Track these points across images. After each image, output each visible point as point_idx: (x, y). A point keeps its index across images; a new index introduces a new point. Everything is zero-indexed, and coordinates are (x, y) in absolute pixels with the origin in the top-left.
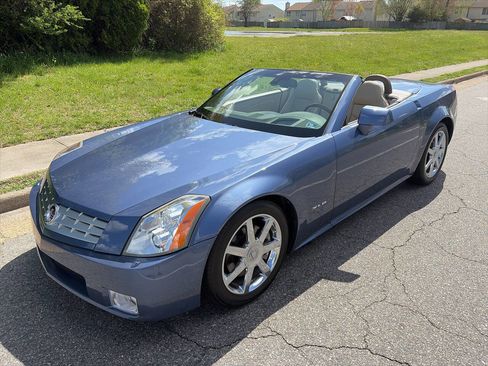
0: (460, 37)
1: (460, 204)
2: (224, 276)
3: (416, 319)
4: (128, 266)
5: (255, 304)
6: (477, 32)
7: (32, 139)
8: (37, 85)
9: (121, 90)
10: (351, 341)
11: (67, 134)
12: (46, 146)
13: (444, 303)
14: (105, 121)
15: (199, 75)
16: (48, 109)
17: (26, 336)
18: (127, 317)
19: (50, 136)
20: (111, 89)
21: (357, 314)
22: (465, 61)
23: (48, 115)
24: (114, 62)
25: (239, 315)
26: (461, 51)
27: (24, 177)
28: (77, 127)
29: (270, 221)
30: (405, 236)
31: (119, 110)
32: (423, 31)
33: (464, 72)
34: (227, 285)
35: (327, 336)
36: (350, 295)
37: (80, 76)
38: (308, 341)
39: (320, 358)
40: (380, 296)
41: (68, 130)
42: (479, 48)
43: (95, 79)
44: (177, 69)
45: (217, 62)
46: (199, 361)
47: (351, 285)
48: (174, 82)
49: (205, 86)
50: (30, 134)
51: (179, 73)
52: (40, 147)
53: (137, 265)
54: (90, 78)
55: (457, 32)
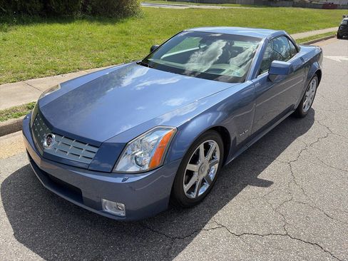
0: (305, 13)
1: (327, 131)
2: (184, 186)
3: (316, 212)
4: (119, 180)
5: (201, 205)
6: (316, 10)
7: (6, 82)
8: (4, 40)
9: (70, 44)
10: (275, 230)
11: (32, 78)
12: (18, 87)
13: (332, 201)
14: (61, 68)
15: (127, 35)
16: (16, 59)
17: (33, 234)
18: (116, 218)
19: (21, 79)
20: (61, 44)
21: (275, 210)
22: (310, 30)
23: (16, 63)
24: (60, 23)
25: (193, 214)
26: (306, 23)
27: (6, 111)
28: (40, 73)
29: (214, 145)
30: (296, 154)
31: (70, 60)
32: (280, 8)
33: (310, 38)
34: (185, 192)
35: (258, 227)
36: (267, 197)
37: (37, 33)
38: (245, 231)
39: (257, 243)
40: (289, 197)
41: (33, 74)
42: (318, 21)
43: (49, 35)
44: (110, 30)
45: (138, 26)
46: (170, 248)
47: (267, 189)
48: (109, 40)
49: (132, 43)
50: (4, 77)
51: (112, 33)
52: (13, 88)
53: (126, 180)
54: (45, 34)
55: (303, 9)
